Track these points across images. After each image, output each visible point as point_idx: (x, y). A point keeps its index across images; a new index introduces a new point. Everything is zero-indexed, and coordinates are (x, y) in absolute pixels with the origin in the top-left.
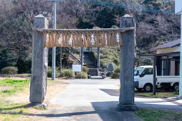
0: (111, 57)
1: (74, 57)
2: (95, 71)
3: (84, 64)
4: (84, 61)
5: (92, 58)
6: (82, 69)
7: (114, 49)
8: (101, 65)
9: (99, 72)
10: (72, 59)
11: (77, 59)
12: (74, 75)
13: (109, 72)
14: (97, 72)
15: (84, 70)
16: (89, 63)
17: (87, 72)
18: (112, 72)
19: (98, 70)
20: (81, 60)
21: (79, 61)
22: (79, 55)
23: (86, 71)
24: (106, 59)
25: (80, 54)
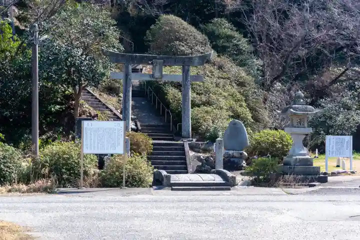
0: (223, 103)
1: (100, 101)
2: (176, 149)
3: (134, 127)
4: (133, 117)
5: (159, 108)
6: (126, 142)
7: (229, 78)
8: (195, 129)
9: (192, 154)
10: (93, 107)
11: (111, 111)
12: (93, 170)
13: (231, 152)
14: (184, 154)
15: (134, 147)
16: (151, 124)
17: (145, 154)
18: (241, 154)
19: (187, 148)
20: (124, 111)
21: (115, 114)
22: (115, 99)
23: (143, 150)
24: (209, 109)
25: (121, 95)
